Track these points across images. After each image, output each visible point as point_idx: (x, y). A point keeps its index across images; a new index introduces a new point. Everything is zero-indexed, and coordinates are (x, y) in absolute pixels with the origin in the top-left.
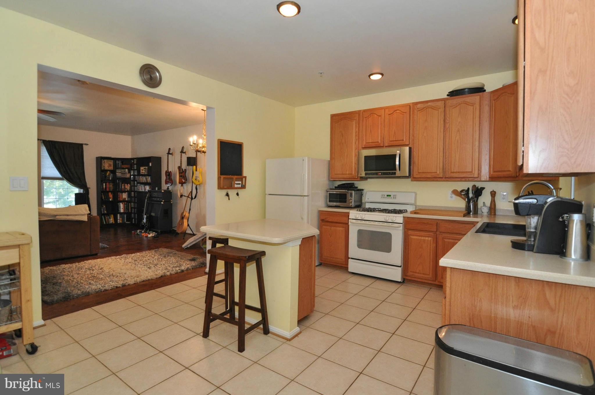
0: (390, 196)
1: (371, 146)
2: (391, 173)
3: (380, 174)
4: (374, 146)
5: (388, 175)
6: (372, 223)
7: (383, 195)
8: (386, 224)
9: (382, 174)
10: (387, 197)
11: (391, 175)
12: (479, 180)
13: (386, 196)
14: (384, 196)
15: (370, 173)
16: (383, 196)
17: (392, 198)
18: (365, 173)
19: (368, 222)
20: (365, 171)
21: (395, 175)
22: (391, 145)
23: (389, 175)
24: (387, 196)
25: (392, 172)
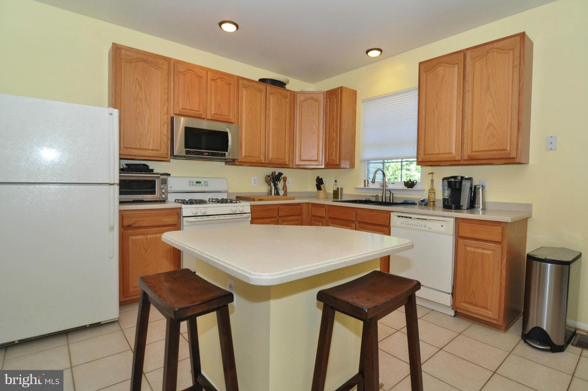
0: (200, 182)
1: (187, 114)
2: (220, 154)
3: (207, 154)
4: (193, 115)
5: (216, 156)
6: (217, 218)
7: (191, 182)
8: (233, 216)
9: (209, 154)
10: (197, 184)
11: (220, 156)
12: (288, 167)
13: (195, 183)
14: (193, 183)
15: (194, 151)
16: (191, 184)
17: (204, 186)
18: (186, 151)
19: (211, 218)
20: (185, 148)
21: (225, 157)
22: (216, 119)
23: (218, 156)
24: (197, 182)
25: (222, 153)
